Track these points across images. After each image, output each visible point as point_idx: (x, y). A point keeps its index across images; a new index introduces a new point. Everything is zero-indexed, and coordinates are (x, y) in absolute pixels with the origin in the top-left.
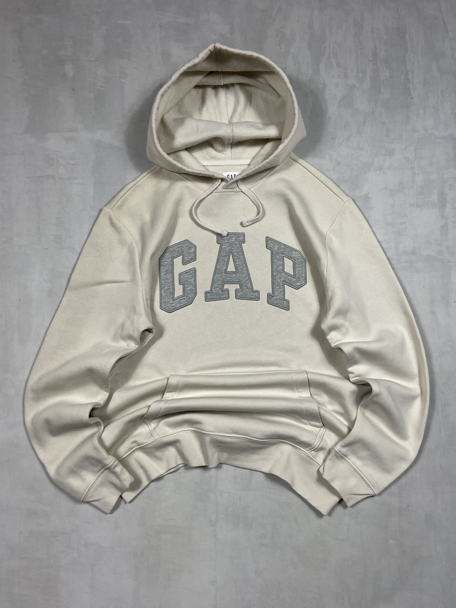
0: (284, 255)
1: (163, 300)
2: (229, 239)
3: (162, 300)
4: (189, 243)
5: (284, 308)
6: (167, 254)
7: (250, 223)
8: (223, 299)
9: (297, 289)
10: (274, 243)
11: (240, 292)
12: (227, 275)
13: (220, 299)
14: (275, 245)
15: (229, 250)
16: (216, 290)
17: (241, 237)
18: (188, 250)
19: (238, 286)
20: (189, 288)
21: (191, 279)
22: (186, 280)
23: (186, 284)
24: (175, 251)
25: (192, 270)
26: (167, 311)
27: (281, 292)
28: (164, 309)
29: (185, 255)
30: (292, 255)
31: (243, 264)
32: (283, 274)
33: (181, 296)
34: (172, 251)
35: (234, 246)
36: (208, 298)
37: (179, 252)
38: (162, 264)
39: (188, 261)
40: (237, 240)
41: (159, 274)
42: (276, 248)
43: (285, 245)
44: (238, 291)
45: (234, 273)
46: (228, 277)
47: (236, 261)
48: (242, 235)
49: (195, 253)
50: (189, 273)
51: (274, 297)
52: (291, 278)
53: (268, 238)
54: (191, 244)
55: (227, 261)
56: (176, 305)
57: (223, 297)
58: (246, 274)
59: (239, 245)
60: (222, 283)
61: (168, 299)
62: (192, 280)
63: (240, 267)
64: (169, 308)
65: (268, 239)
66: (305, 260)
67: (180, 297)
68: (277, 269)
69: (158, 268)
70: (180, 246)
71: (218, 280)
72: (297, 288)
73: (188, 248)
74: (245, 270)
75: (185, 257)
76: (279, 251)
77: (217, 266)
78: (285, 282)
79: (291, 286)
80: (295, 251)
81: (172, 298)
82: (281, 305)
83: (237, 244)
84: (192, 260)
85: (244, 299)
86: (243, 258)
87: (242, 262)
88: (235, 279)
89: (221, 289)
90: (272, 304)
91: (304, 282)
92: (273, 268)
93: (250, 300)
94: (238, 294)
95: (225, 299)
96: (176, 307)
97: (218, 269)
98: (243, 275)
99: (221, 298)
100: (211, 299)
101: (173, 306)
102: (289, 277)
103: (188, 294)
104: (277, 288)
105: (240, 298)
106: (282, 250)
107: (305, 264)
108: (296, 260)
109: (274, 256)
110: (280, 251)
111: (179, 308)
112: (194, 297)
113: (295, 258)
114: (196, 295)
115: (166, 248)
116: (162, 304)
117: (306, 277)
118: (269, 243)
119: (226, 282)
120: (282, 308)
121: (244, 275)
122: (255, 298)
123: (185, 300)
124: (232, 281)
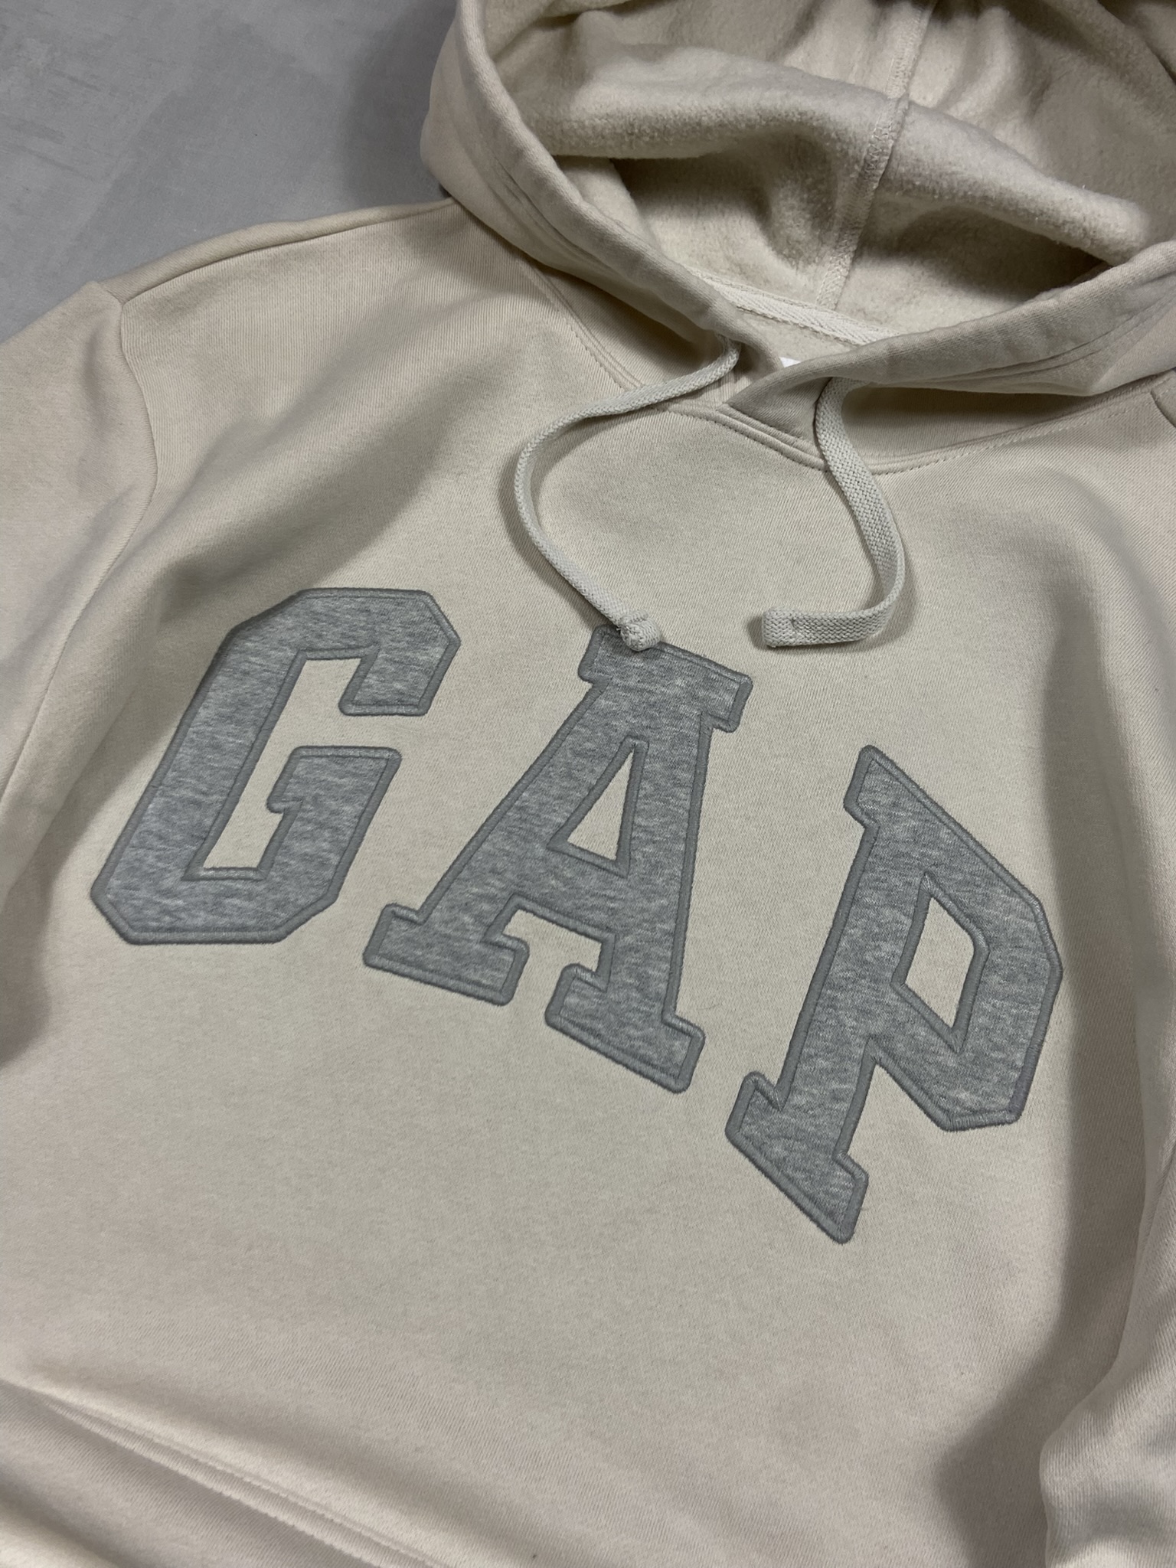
0: (938, 885)
1: (129, 854)
2: (651, 673)
3: (128, 850)
4: (428, 614)
5: (816, 1212)
6: (284, 625)
7: (800, 638)
8: (469, 988)
9: (949, 1124)
10: (898, 797)
11: (590, 992)
12: (555, 859)
13: (451, 983)
14: (904, 809)
15: (629, 735)
16: (455, 924)
17: (727, 690)
18: (403, 644)
19: (588, 953)
20: (308, 843)
21: (348, 801)
22: (316, 798)
23: (302, 819)
24: (335, 623)
25: (374, 758)
26: (122, 924)
27: (836, 1097)
28: (112, 903)
29: (379, 661)
30: (983, 904)
31: (676, 838)
32: (891, 998)
33: (242, 874)
34: (316, 616)
35: (665, 721)
36: (389, 946)
37: (354, 638)
38: (232, 658)
39: (378, 703)
40: (695, 697)
41: (185, 707)
42: (900, 831)
43: (959, 832)
44: (576, 983)
45: (599, 867)
46: (557, 877)
47: (640, 806)
48: (736, 687)
49: (436, 675)
50: (350, 767)
51: (781, 1110)
52: (934, 1039)
53: (877, 758)
54: (438, 623)
55: (591, 789)
56: (184, 909)
57: (476, 977)
58: (664, 902)
59: (689, 728)
60: (505, 894)
61: (159, 858)
62: (347, 808)
63: (650, 849)
64: (139, 910)
65: (870, 760)
66: (1052, 971)
67: (232, 874)
68: (863, 950)
69: (203, 673)
70: (374, 607)
71: (493, 871)
72: (951, 1121)
73: (410, 635)
74: (672, 876)
75: (374, 673)
76: (915, 855)
77: (526, 788)
78: (885, 1050)
79: (914, 1089)
80: (1013, 890)
81: (188, 866)
82: (806, 1186)
83: (691, 720)
84: (401, 703)
85: (593, 1041)
86: (688, 803)
87: (673, 827)
88: (593, 908)
89: (489, 926)
90: (751, 1149)
91: (1005, 1102)
92: (843, 933)
93: (627, 1066)
94: (572, 1000)
95: (481, 992)
96: (179, 924)
97: (520, 808)
98: (649, 900)
99: (459, 978)
100: (403, 961)
101: (168, 913)
102: (922, 1032)
103: (285, 878)
104: (822, 1063)
105: (575, 1031)
106: (935, 853)
107: (1048, 989)
108: (999, 945)
109: (873, 870)
110: (923, 855)
111: (192, 936)
112: (311, 910)
113: (996, 929)
114: (323, 903)
115: (297, 591)
116: (117, 870)
117: (1028, 1074)
118: (870, 781)
119: (534, 900)
120: (807, 1204)
121: (654, 905)
122: (663, 1070)
123: (252, 905)
124: (568, 905)
